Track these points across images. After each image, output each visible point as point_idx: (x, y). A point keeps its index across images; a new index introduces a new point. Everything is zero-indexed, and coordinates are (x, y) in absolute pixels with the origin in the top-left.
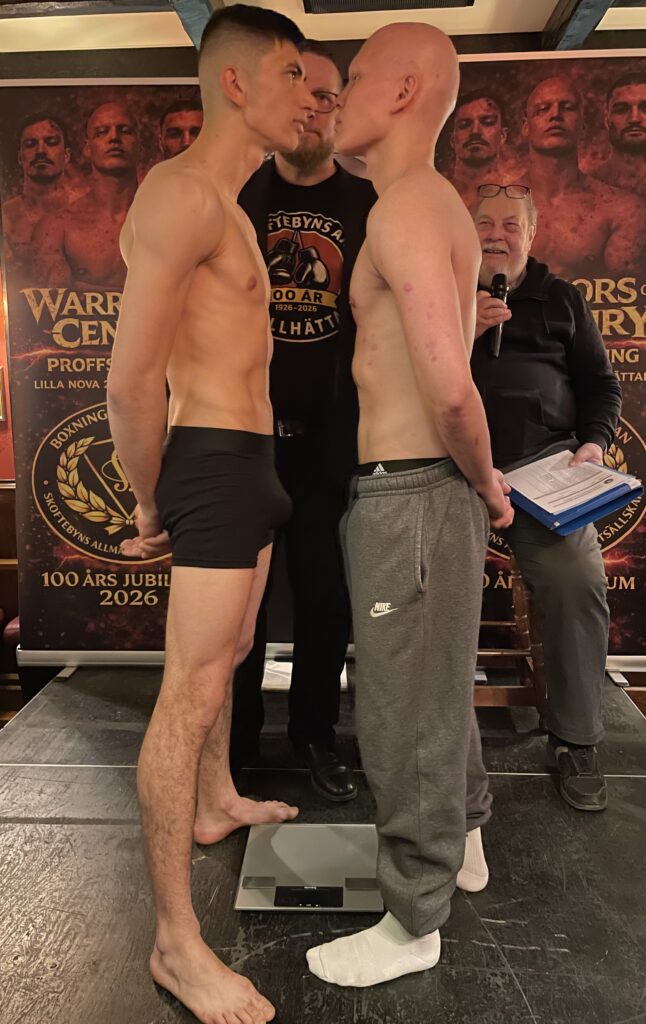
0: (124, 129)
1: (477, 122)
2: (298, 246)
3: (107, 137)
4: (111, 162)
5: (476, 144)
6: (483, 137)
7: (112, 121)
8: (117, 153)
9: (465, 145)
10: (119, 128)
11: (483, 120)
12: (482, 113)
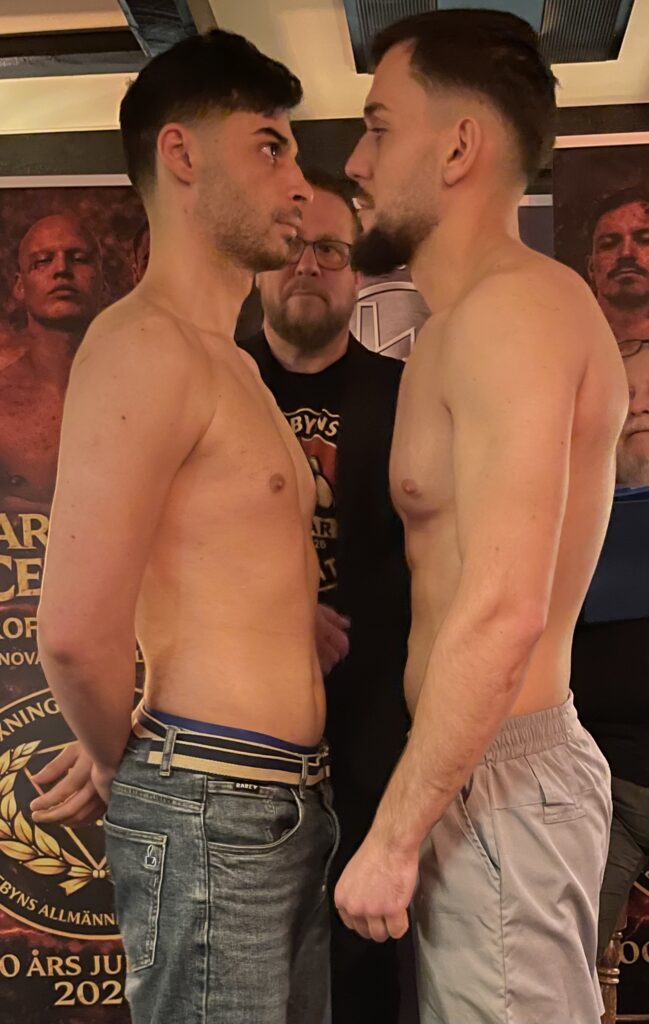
0: (77, 256)
1: (628, 238)
3: (51, 269)
4: (57, 308)
5: (627, 272)
6: (637, 262)
7: (57, 244)
8: (66, 293)
9: (611, 275)
10: (69, 254)
11: (638, 235)
12: (636, 224)
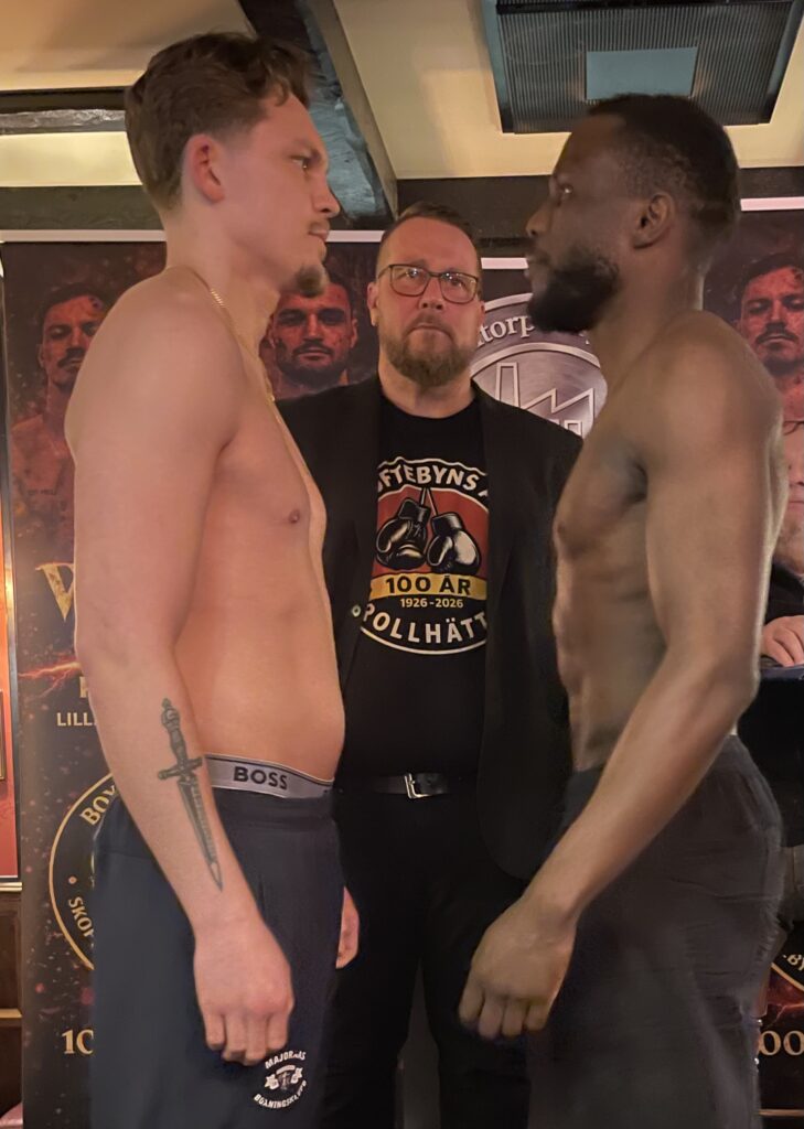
1: (777, 304)
2: (429, 510)
5: (776, 338)
9: (759, 341)
12: (786, 290)
